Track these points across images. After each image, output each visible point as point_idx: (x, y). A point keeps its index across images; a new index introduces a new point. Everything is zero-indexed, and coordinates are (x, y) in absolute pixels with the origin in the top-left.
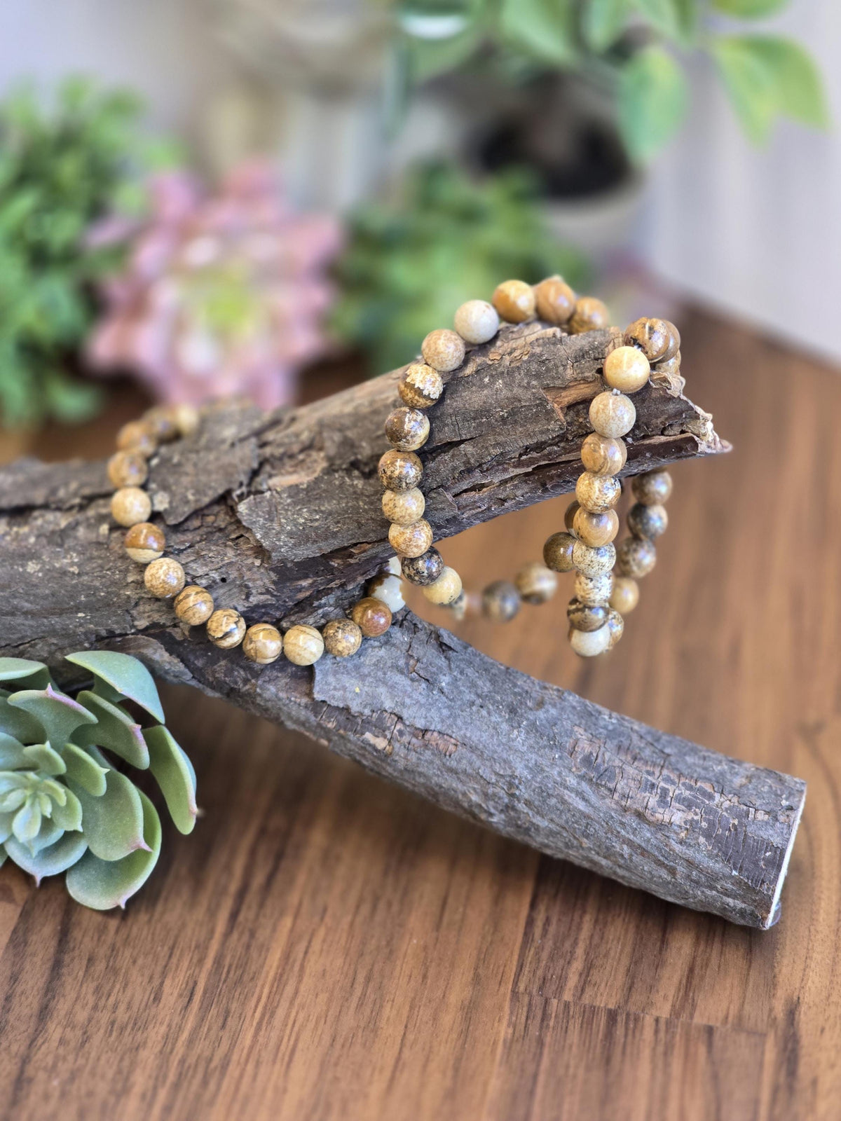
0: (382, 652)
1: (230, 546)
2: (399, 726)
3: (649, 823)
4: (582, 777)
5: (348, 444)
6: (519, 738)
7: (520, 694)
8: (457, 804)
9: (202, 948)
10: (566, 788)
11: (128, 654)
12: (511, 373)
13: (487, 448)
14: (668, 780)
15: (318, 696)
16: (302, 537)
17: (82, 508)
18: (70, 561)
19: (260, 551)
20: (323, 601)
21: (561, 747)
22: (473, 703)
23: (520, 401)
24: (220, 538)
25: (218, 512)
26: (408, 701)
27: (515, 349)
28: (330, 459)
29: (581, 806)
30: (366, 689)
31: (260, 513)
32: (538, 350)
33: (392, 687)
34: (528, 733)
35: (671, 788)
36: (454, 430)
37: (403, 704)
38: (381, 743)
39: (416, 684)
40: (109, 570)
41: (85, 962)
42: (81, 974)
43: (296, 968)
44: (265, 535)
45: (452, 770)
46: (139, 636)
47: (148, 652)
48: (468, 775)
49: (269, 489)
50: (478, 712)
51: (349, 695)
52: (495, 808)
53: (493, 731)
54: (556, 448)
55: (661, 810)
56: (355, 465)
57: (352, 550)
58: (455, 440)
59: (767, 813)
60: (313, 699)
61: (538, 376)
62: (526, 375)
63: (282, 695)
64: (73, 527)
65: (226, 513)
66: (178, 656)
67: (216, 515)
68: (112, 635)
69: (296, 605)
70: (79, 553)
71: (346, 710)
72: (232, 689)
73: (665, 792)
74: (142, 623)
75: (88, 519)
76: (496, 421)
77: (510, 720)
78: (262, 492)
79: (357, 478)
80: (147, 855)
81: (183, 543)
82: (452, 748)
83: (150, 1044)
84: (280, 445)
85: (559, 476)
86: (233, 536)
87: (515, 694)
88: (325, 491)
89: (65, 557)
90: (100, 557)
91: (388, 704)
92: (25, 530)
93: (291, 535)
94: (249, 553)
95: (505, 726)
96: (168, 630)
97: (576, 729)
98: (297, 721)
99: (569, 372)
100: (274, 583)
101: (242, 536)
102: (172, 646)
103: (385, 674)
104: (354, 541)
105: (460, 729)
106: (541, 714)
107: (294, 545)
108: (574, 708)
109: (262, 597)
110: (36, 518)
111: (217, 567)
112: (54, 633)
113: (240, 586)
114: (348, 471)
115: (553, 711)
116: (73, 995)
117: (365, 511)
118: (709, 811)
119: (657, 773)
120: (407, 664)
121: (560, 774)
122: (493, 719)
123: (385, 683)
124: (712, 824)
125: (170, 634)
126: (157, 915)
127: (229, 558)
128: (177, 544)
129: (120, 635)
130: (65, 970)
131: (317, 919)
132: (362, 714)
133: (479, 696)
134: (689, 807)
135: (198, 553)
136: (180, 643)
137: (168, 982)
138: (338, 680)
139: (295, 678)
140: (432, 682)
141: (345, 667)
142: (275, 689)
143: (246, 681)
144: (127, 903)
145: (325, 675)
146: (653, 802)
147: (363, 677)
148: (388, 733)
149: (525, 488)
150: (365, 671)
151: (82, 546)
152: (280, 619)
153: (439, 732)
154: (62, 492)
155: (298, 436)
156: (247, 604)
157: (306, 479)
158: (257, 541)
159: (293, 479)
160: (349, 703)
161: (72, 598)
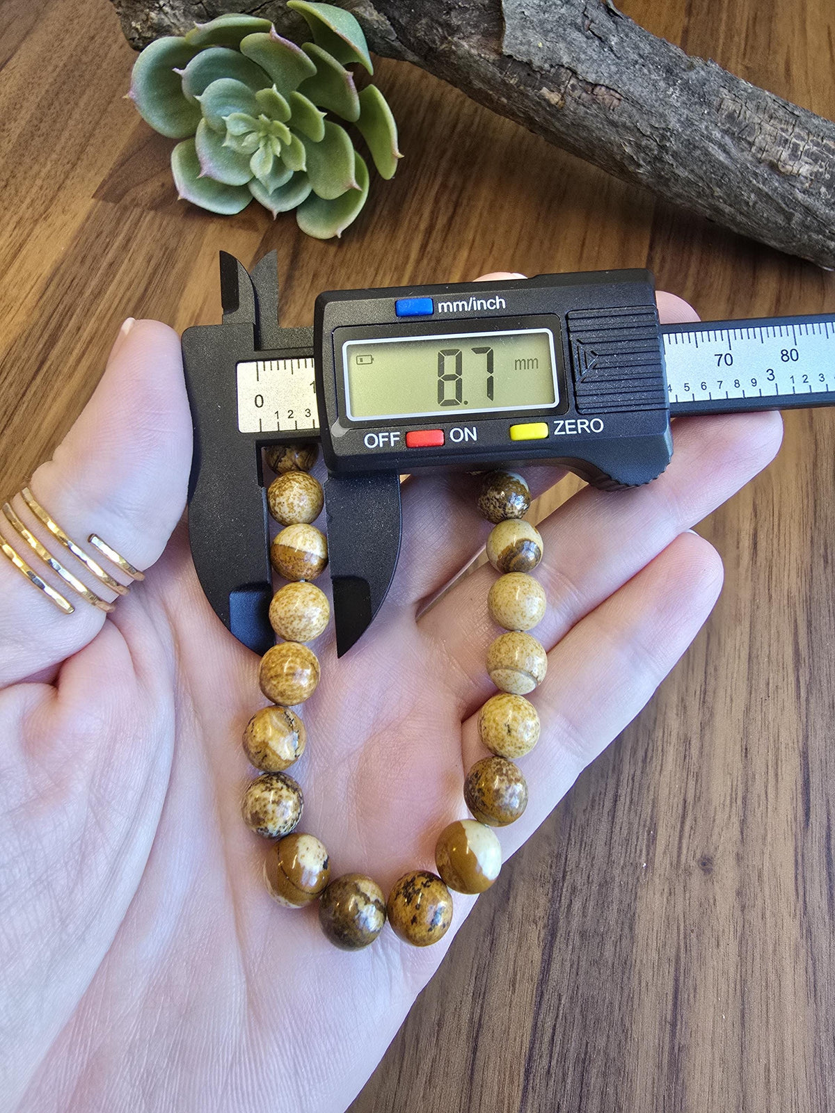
0: (563, 11)
2: (573, 81)
3: (780, 173)
4: (726, 132)
6: (675, 95)
7: (674, 58)
8: (611, 156)
10: (711, 140)
14: (798, 137)
15: (506, 51)
21: (709, 104)
22: (636, 62)
26: (583, 56)
29: (722, 157)
30: (548, 44)
33: (570, 43)
34: (681, 90)
35: (802, 143)
37: (578, 60)
38: (554, 98)
39: (591, 41)
41: (311, 277)
45: (613, 124)
47: (360, 10)
48: (627, 128)
50: (640, 70)
51: (533, 50)
52: (644, 160)
53: (652, 88)
55: (792, 163)
60: (501, 54)
63: (474, 51)
66: (385, 13)
71: (529, 64)
72: (430, 49)
73: (796, 146)
77: (667, 78)
80: (357, 194)
82: (616, 102)
87: (670, 57)
91: (566, 60)
95: (662, 84)
97: (722, 89)
98: (484, 79)
103: (565, 30)
105: (625, 85)
106: (693, 75)
108: (717, 73)
115: (703, 73)
116: (302, 302)
118: (833, 164)
119: (790, 131)
120: (583, 23)
121: (707, 127)
122: (653, 77)
123: (564, 39)
130: (295, 283)
131: (486, 251)
132: (542, 68)
133: (641, 56)
134: (816, 161)
138: (525, 34)
139: (486, 34)
140: (603, 40)
141: (532, 22)
142: (468, 46)
143: (444, 39)
144: (343, 233)
145: (514, 29)
146: (785, 155)
147: (546, 33)
148: (562, 88)
150: (549, 27)
153: (607, 87)
160: (532, 57)
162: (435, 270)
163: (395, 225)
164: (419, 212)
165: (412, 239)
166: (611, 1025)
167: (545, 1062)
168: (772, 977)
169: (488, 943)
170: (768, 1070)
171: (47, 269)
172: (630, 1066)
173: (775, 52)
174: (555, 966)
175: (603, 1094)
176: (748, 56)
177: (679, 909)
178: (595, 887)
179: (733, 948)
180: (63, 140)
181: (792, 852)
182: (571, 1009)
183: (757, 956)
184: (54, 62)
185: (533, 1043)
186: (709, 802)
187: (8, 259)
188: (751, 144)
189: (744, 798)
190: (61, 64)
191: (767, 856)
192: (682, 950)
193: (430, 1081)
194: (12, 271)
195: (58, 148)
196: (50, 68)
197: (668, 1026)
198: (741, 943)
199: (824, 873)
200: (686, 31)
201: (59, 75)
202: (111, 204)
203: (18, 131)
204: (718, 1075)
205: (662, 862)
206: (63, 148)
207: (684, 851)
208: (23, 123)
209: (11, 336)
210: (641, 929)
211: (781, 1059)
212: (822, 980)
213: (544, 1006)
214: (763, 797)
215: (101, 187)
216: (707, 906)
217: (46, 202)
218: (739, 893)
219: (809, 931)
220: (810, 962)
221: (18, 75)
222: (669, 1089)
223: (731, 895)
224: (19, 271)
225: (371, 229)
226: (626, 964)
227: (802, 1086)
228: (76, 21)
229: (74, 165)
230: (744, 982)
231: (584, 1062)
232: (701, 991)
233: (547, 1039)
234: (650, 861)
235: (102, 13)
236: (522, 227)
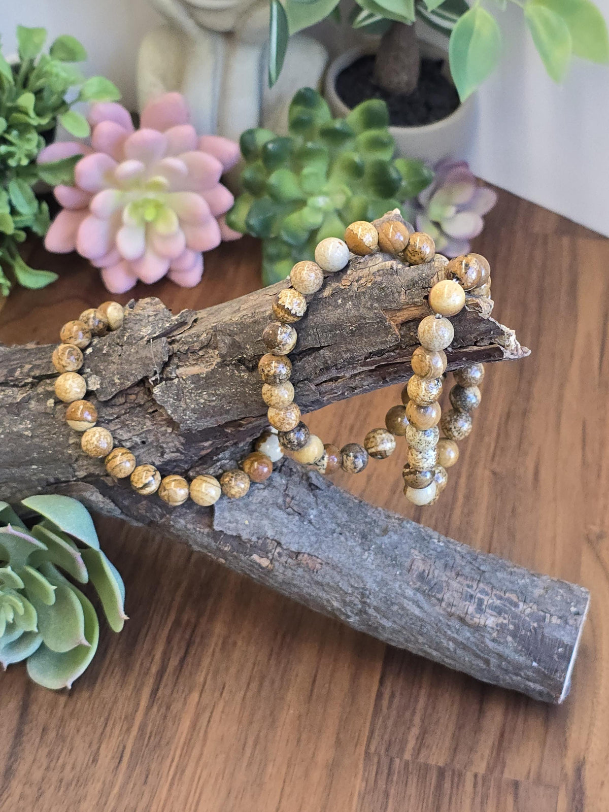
0: (266, 493)
1: (148, 418)
2: (279, 550)
3: (469, 626)
4: (417, 590)
5: (235, 345)
6: (370, 558)
7: (370, 524)
8: (323, 607)
9: (129, 719)
10: (405, 597)
12: (358, 296)
13: (340, 353)
14: (483, 592)
15: (217, 528)
16: (203, 413)
17: (33, 385)
18: (25, 427)
19: (170, 422)
20: (220, 456)
21: (401, 566)
22: (334, 532)
23: (365, 319)
24: (140, 412)
25: (139, 392)
26: (285, 530)
27: (361, 278)
28: (222, 356)
29: (417, 612)
30: (253, 521)
31: (170, 395)
32: (379, 279)
33: (273, 520)
34: (375, 554)
35: (486, 598)
36: (316, 339)
37: (281, 533)
38: (265, 562)
39: (291, 517)
40: (54, 434)
41: (40, 731)
42: (38, 740)
43: (201, 734)
44: (175, 411)
45: (317, 583)
46: (80, 483)
47: (87, 495)
48: (331, 587)
49: (177, 377)
51: (241, 527)
52: (352, 612)
53: (349, 553)
54: (392, 354)
55: (478, 616)
56: (241, 361)
57: (241, 422)
58: (316, 346)
59: (560, 618)
60: (214, 530)
61: (378, 300)
62: (370, 298)
63: (190, 526)
64: (27, 400)
65: (145, 393)
66: (110, 498)
67: (137, 394)
68: (58, 481)
69: (200, 459)
70: (32, 421)
71: (239, 537)
72: (152, 522)
73: (481, 602)
74: (81, 474)
75: (38, 394)
76: (347, 333)
77: (362, 544)
78: (172, 379)
79: (244, 371)
80: (87, 649)
81: (111, 415)
82: (318, 566)
83: (89, 798)
84: (184, 343)
85: (395, 372)
86: (151, 410)
87: (366, 523)
88: (219, 380)
89: (21, 424)
90: (47, 424)
91: (270, 533)
93: (194, 411)
94: (163, 423)
95: (358, 549)
96: (101, 478)
97: (412, 551)
98: (202, 546)
99: (403, 297)
100: (182, 444)
101: (156, 411)
102: (104, 489)
104: (242, 416)
105: (325, 552)
106: (386, 540)
107: (197, 418)
108: (411, 533)
109: (174, 455)
111: (138, 433)
112: (14, 479)
113: (157, 446)
114: (236, 366)
115: (395, 537)
116: (31, 758)
117: (250, 395)
118: (515, 616)
119: (475, 587)
120: (284, 501)
121: (400, 586)
122: (349, 543)
123: (267, 517)
124: (517, 627)
125: (103, 481)
126: (95, 692)
127: (147, 427)
128: (107, 415)
129: (65, 482)
131: (217, 694)
132: (250, 540)
133: (339, 525)
134: (500, 613)
135: (123, 422)
136: (111, 488)
137: (103, 746)
138: (232, 515)
139: (200, 513)
140: (303, 515)
141: (238, 505)
142: (184, 522)
143: (162, 516)
144: (73, 685)
145: (223, 511)
146: (471, 609)
147: (251, 513)
148: (270, 555)
149: (370, 380)
150: (253, 507)
151: (33, 415)
152: (187, 471)
153: (309, 554)
154: (17, 373)
155: (198, 336)
156: (162, 460)
157: (205, 370)
158: (168, 415)
159: (195, 370)
160: (241, 532)
161: (27, 454)
162: (165, 717)
164: (150, 653)
165: (143, 684)
173: (526, 453)
176: (497, 459)
188: (441, 601)
236: (254, 664)
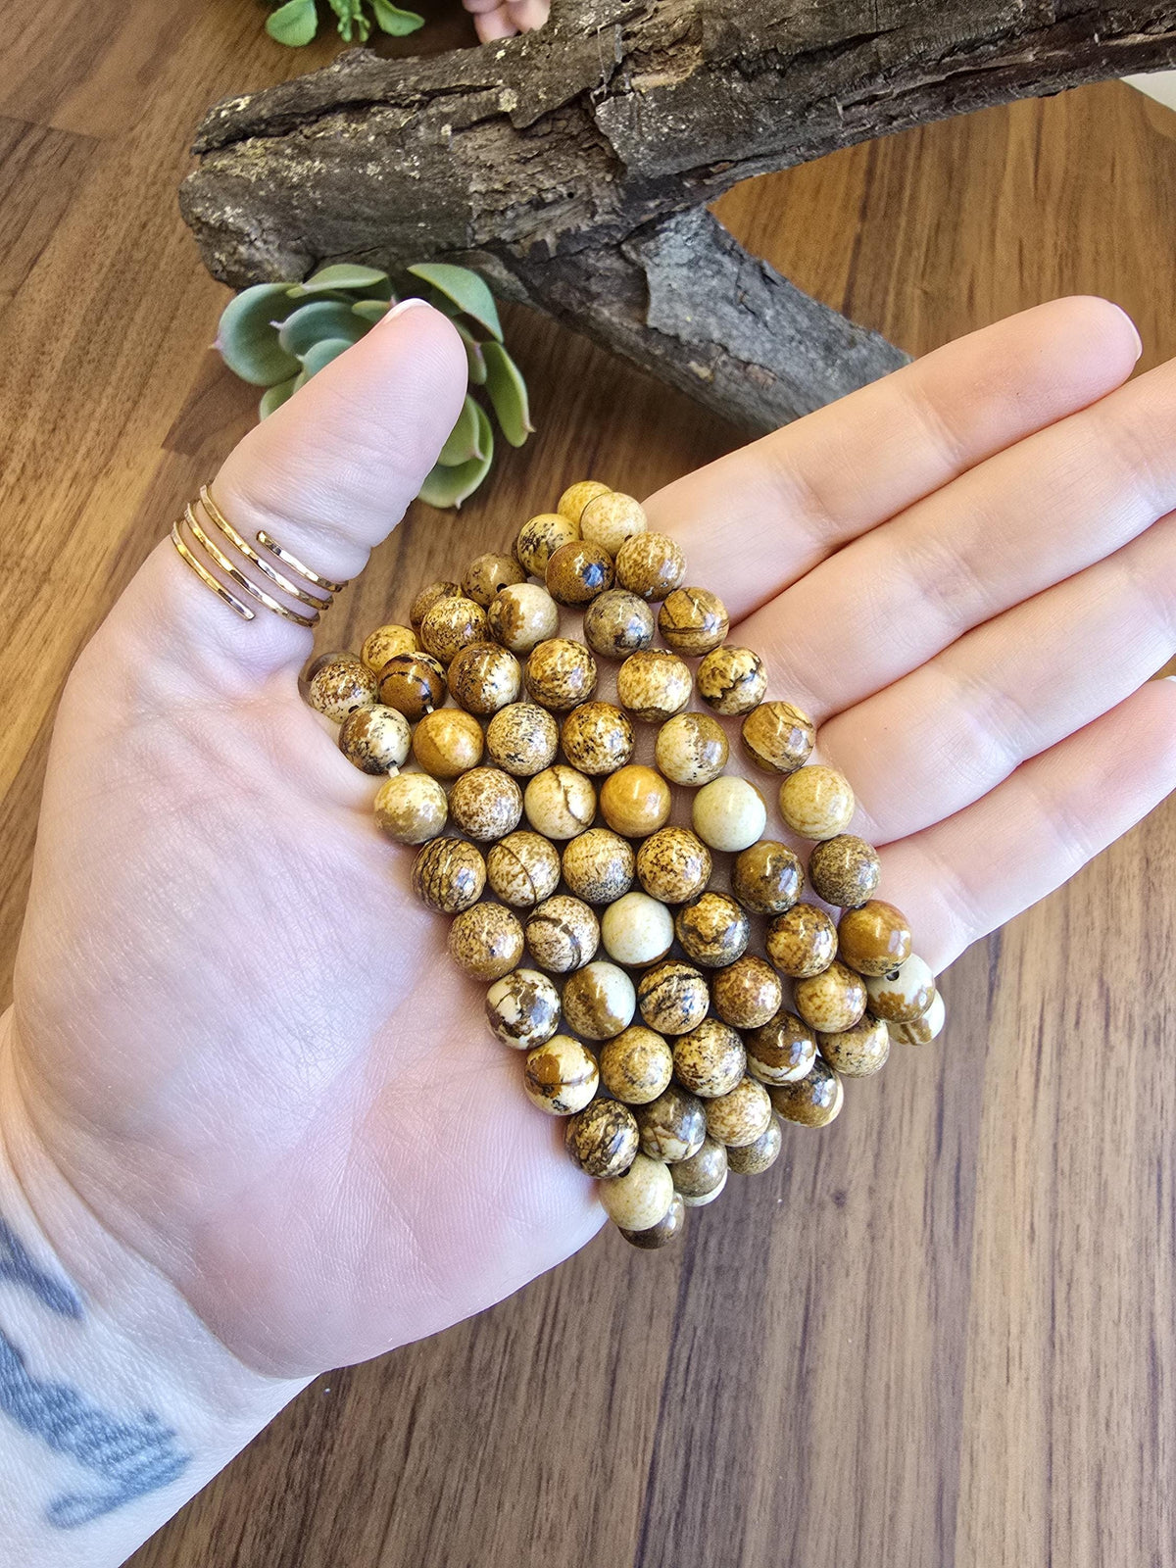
0: (714, 282)
1: (581, 157)
2: (724, 357)
5: (732, 34)
6: (834, 376)
7: (834, 332)
11: (467, 268)
13: (908, 44)
15: (651, 323)
16: (664, 149)
17: (423, 105)
18: (410, 165)
19: (615, 164)
20: (665, 225)
22: (792, 339)
24: (570, 147)
25: (571, 117)
26: (735, 333)
28: (706, 54)
30: (697, 318)
31: (620, 119)
33: (721, 318)
34: (841, 372)
36: (871, 18)
37: (730, 336)
38: (704, 372)
39: (743, 316)
40: (451, 176)
41: (426, 554)
42: (423, 565)
44: (623, 145)
45: (767, 403)
46: (479, 251)
47: (488, 268)
48: (784, 410)
49: (632, 90)
50: (797, 348)
51: (681, 324)
53: (809, 368)
54: (991, 48)
56: (735, 63)
57: (712, 169)
58: (869, 31)
60: (646, 326)
63: (615, 320)
64: (414, 126)
65: (580, 118)
66: (516, 274)
67: (568, 120)
68: (452, 247)
69: (637, 228)
70: (420, 157)
71: (677, 337)
72: (566, 311)
74: (483, 238)
75: (429, 117)
76: (929, 6)
77: (825, 358)
78: (625, 94)
79: (737, 80)
80: (480, 463)
81: (530, 150)
82: (770, 381)
84: (645, 37)
86: (586, 146)
87: (830, 331)
88: (697, 95)
89: (405, 160)
90: (441, 162)
91: (716, 335)
92: (365, 126)
93: (651, 146)
94: (600, 166)
95: (820, 364)
96: (508, 247)
98: (626, 346)
100: (621, 200)
102: (510, 262)
104: (717, 158)
105: (780, 364)
106: (853, 353)
107: (653, 158)
108: (881, 349)
109: (607, 217)
110: (374, 115)
111: (565, 179)
112: (393, 241)
113: (587, 202)
114: (727, 71)
115: (865, 352)
116: (417, 586)
117: (739, 122)
120: (736, 295)
122: (810, 355)
123: (715, 314)
125: (510, 250)
126: (487, 513)
127: (580, 171)
128: (523, 151)
129: (460, 249)
130: (408, 562)
132: (690, 343)
133: (798, 331)
135: (546, 163)
136: (519, 261)
138: (672, 308)
139: (629, 303)
140: (757, 315)
141: (680, 295)
142: (609, 313)
143: (581, 303)
144: (463, 503)
145: (660, 302)
147: (695, 306)
148: (712, 364)
149: (925, 103)
150: (698, 300)
151: (422, 148)
152: (620, 243)
153: (761, 366)
154: (400, 87)
155: (668, 26)
156: (591, 224)
157: (675, 80)
158: (615, 152)
159: (660, 79)
160: (679, 332)
161: (414, 205)
163: (522, 489)
164: (549, 470)
166: (743, 1353)
167: (680, 1390)
168: (897, 1301)
169: (626, 1282)
170: (888, 1387)
171: (114, 541)
172: (760, 1387)
173: (958, 273)
174: (691, 1301)
175: (735, 1415)
176: (927, 277)
177: (812, 1242)
178: (730, 1225)
179: (862, 1275)
180: (119, 369)
181: (923, 1185)
182: (706, 1339)
183: (884, 1284)
184: (98, 258)
185: (668, 1373)
186: (845, 1138)
187: (67, 525)
189: (880, 1133)
190: (108, 262)
191: (898, 1189)
192: (814, 1281)
193: (570, 1413)
194: (72, 543)
195: (114, 378)
196: (94, 268)
197: (797, 1352)
198: (869, 1272)
199: (952, 1203)
200: (858, 241)
201: (106, 278)
202: (185, 457)
203: (62, 355)
204: (842, 1393)
205: (797, 1198)
206: (121, 379)
207: (819, 1186)
208: (67, 342)
209: (80, 627)
210: (774, 1262)
211: (900, 1378)
212: (943, 1303)
213: (680, 1338)
214: (897, 1131)
215: (171, 432)
216: (838, 1239)
217: (106, 452)
218: (870, 1225)
219: (934, 1259)
220: (933, 1288)
221: (55, 277)
222: (796, 1409)
223: (863, 1227)
224: (80, 542)
225: (493, 494)
226: (759, 1295)
227: (919, 1401)
228: (121, 200)
229: (135, 403)
230: (870, 1307)
231: (716, 1389)
232: (829, 1319)
233: (682, 1367)
234: (785, 1197)
235: (153, 190)
